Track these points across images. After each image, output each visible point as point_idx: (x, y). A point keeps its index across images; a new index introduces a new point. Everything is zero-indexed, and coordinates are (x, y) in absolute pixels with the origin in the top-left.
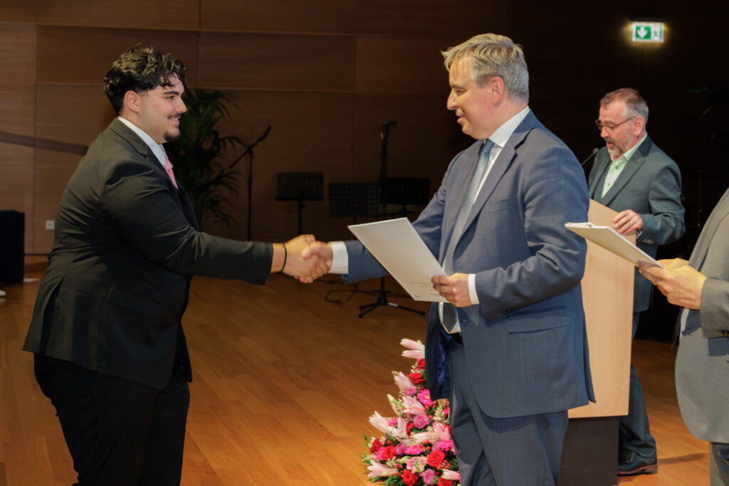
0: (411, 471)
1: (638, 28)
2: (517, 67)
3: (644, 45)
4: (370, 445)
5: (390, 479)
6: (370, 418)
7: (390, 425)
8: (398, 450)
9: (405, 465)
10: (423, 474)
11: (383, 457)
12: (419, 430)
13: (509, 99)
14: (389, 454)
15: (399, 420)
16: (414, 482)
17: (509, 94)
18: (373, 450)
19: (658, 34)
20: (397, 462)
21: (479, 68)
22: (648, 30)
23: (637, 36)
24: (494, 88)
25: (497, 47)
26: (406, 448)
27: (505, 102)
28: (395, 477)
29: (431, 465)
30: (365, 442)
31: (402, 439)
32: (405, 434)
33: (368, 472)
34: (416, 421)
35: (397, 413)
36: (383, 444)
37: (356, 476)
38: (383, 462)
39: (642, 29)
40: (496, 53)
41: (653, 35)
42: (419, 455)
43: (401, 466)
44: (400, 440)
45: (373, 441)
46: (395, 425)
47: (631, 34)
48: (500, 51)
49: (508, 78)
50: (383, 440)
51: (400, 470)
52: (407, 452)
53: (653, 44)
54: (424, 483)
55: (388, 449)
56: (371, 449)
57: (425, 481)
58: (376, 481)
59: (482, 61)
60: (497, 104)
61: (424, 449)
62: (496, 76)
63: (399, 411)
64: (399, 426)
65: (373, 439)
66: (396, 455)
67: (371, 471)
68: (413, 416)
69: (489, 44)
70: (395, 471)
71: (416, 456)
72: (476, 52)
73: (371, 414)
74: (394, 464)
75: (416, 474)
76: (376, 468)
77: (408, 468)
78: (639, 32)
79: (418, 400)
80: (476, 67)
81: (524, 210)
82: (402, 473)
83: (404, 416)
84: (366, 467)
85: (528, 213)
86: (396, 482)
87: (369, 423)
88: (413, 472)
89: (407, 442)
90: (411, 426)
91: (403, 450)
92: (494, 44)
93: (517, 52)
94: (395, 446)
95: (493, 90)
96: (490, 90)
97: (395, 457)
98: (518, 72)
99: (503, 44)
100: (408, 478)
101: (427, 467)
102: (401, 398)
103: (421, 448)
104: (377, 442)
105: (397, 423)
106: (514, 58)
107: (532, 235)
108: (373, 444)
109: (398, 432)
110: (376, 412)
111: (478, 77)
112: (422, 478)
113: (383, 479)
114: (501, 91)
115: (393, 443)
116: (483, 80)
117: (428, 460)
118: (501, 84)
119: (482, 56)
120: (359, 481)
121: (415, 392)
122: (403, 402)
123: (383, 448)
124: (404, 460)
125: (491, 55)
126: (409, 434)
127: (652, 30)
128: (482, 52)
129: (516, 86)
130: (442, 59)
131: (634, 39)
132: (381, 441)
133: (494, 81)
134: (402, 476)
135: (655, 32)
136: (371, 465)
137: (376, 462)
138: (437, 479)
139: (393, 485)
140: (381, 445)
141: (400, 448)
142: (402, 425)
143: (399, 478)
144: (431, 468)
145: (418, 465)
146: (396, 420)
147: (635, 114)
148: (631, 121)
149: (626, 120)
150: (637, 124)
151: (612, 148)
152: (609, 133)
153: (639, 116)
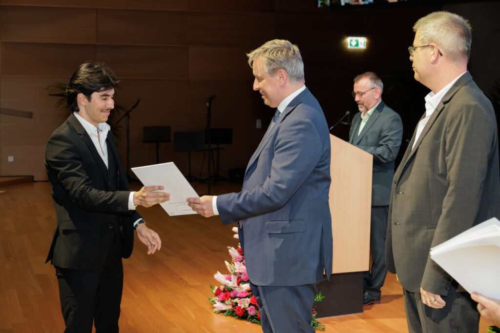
0: (240, 307)
2: (294, 61)
4: (214, 291)
5: (227, 312)
6: (215, 275)
7: (227, 279)
8: (232, 294)
9: (236, 304)
10: (248, 309)
11: (223, 299)
12: (244, 282)
13: (291, 82)
14: (227, 297)
15: (232, 276)
16: (242, 314)
17: (290, 79)
18: (217, 294)
20: (231, 302)
21: (270, 65)
24: (281, 76)
25: (280, 49)
26: (237, 293)
27: (288, 84)
28: (231, 311)
29: (253, 303)
30: (211, 290)
31: (234, 287)
32: (236, 285)
33: (214, 308)
34: (243, 277)
35: (231, 272)
37: (206, 310)
38: (223, 302)
40: (279, 53)
42: (245, 297)
43: (234, 304)
44: (233, 289)
46: (230, 279)
48: (282, 51)
49: (289, 69)
50: (222, 288)
51: (233, 306)
52: (238, 295)
55: (226, 293)
56: (215, 294)
57: (249, 313)
58: (219, 313)
59: (271, 60)
60: (283, 86)
61: (248, 294)
62: (280, 69)
63: (232, 271)
64: (232, 280)
65: (216, 288)
66: (230, 297)
67: (215, 307)
68: (241, 273)
69: (275, 48)
70: (230, 307)
71: (243, 298)
72: (267, 53)
73: (215, 272)
74: (230, 303)
75: (244, 308)
76: (219, 306)
77: (239, 305)
79: (244, 264)
80: (268, 64)
82: (235, 308)
83: (235, 274)
84: (212, 305)
86: (231, 314)
87: (214, 279)
88: (242, 308)
89: (237, 289)
90: (240, 280)
91: (235, 295)
92: (279, 48)
93: (294, 51)
94: (230, 292)
95: (280, 78)
96: (278, 78)
97: (230, 299)
98: (295, 65)
99: (285, 47)
100: (239, 311)
101: (250, 305)
102: (233, 263)
103: (246, 293)
104: (219, 289)
106: (292, 56)
108: (216, 291)
109: (232, 283)
110: (218, 272)
111: (269, 70)
112: (247, 311)
113: (223, 312)
114: (285, 78)
115: (229, 290)
116: (273, 72)
117: (251, 301)
118: (284, 73)
119: (271, 57)
120: (209, 313)
121: (242, 259)
122: (234, 265)
123: (222, 293)
124: (236, 300)
125: (276, 55)
126: (238, 285)
128: (271, 54)
129: (295, 73)
130: (248, 58)
133: (280, 72)
134: (235, 310)
136: (216, 303)
137: (218, 301)
138: (257, 312)
139: (229, 316)
140: (221, 291)
141: (234, 293)
142: (234, 279)
143: (233, 311)
144: (253, 305)
145: (245, 303)
146: (230, 276)
147: (375, 86)
148: (373, 90)
149: (370, 90)
150: (376, 92)
151: (362, 107)
152: (360, 98)
153: (378, 87)
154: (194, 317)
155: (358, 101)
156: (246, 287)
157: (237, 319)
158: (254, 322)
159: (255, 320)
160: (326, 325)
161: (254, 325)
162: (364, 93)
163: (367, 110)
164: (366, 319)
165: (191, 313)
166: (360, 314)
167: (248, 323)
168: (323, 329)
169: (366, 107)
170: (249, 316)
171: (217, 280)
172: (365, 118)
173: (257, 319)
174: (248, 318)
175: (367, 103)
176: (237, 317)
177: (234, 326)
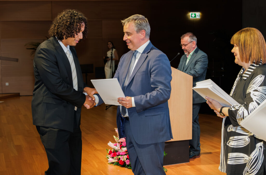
0: (122, 160)
1: (192, 14)
2: (149, 26)
3: (194, 19)
4: (108, 152)
5: (115, 163)
6: (108, 143)
7: (115, 145)
8: (117, 154)
9: (120, 158)
10: (126, 161)
11: (113, 156)
12: (124, 147)
15: (117, 144)
16: (123, 164)
18: (110, 154)
19: (198, 16)
20: (117, 158)
21: (138, 27)
22: (195, 15)
23: (192, 17)
26: (120, 153)
27: (145, 38)
28: (117, 162)
29: (128, 158)
30: (107, 151)
31: (119, 150)
32: (119, 148)
33: (108, 161)
34: (123, 144)
35: (117, 142)
36: (113, 152)
37: (104, 162)
38: (113, 158)
39: (193, 14)
41: (197, 16)
42: (124, 155)
43: (118, 159)
45: (109, 151)
46: (116, 145)
47: (190, 16)
50: (112, 150)
51: (118, 160)
52: (120, 154)
53: (197, 19)
54: (126, 164)
55: (114, 153)
56: (109, 153)
57: (126, 163)
58: (111, 164)
59: (139, 24)
60: (142, 39)
61: (126, 153)
63: (117, 141)
65: (109, 150)
68: (122, 142)
70: (117, 160)
73: (108, 142)
74: (116, 158)
75: (123, 161)
76: (111, 160)
77: (121, 159)
78: (192, 15)
81: (151, 75)
83: (119, 143)
84: (107, 159)
85: (152, 76)
87: (108, 145)
88: (122, 161)
89: (120, 151)
90: (121, 146)
91: (119, 154)
95: (142, 34)
96: (140, 34)
97: (116, 156)
98: (149, 28)
101: (127, 159)
103: (125, 153)
105: (117, 145)
107: (153, 83)
108: (109, 152)
109: (117, 148)
110: (110, 142)
112: (125, 162)
113: (113, 163)
114: (144, 35)
115: (115, 151)
116: (139, 31)
117: (127, 157)
118: (145, 32)
120: (105, 164)
123: (112, 153)
124: (120, 157)
126: (121, 148)
127: (196, 15)
128: (139, 21)
129: (148, 33)
131: (191, 18)
132: (112, 151)
133: (142, 31)
135: (197, 15)
136: (109, 159)
137: (111, 158)
139: (116, 165)
140: (112, 152)
141: (118, 153)
142: (118, 145)
143: (118, 163)
144: (128, 159)
145: (124, 158)
146: (116, 144)
147: (193, 40)
148: (191, 43)
149: (190, 43)
150: (193, 44)
151: (186, 52)
152: (185, 47)
153: (194, 41)
154: (97, 166)
155: (184, 49)
156: (125, 149)
157: (120, 167)
158: (129, 168)
159: (129, 167)
160: (168, 169)
161: (129, 169)
162: (187, 45)
163: (189, 53)
164: (191, 165)
165: (95, 164)
166: (188, 163)
167: (126, 169)
168: (166, 171)
169: (188, 52)
170: (127, 165)
171: (110, 146)
172: (189, 57)
173: (131, 167)
174: (126, 166)
175: (189, 50)
176: (120, 166)
177: (118, 170)
